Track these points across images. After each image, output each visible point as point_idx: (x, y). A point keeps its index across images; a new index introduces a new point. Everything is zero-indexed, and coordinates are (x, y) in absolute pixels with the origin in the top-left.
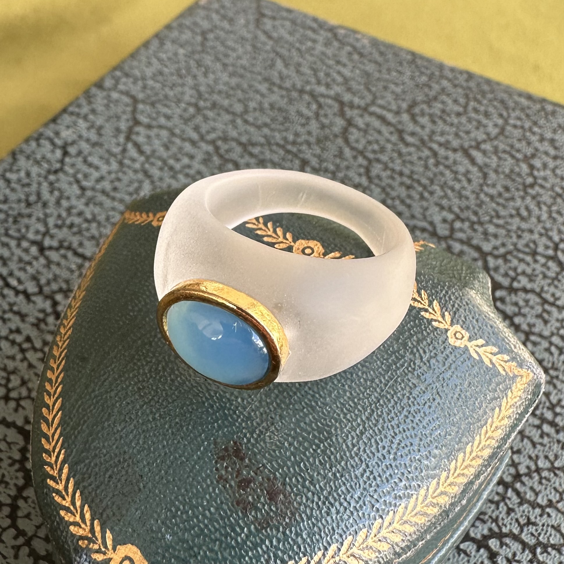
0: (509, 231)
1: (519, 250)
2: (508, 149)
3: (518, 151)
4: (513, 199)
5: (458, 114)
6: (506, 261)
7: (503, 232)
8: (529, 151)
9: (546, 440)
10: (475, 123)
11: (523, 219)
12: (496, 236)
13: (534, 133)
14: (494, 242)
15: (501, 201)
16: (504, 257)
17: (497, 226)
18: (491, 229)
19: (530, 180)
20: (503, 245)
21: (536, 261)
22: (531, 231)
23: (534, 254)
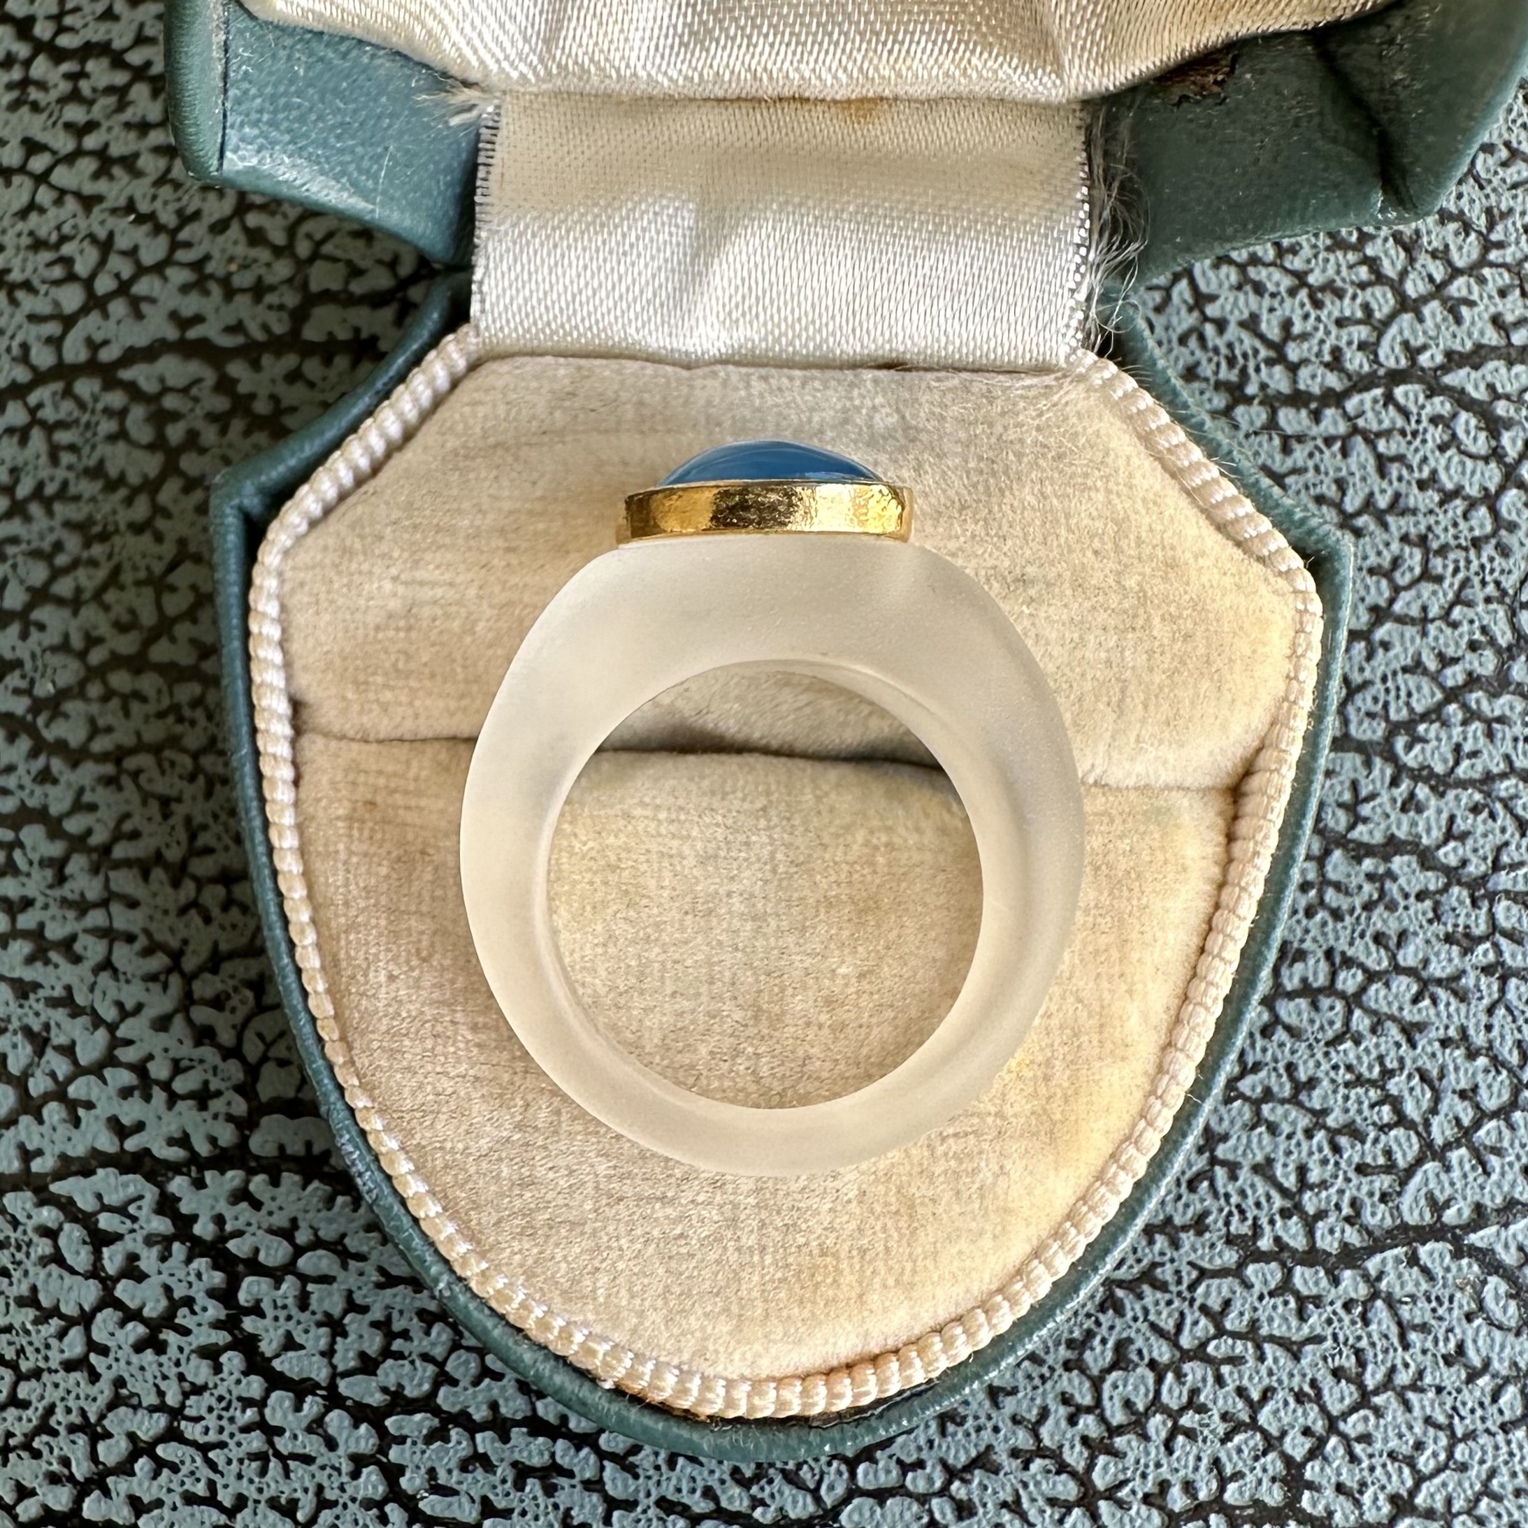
9: (1316, 1319)
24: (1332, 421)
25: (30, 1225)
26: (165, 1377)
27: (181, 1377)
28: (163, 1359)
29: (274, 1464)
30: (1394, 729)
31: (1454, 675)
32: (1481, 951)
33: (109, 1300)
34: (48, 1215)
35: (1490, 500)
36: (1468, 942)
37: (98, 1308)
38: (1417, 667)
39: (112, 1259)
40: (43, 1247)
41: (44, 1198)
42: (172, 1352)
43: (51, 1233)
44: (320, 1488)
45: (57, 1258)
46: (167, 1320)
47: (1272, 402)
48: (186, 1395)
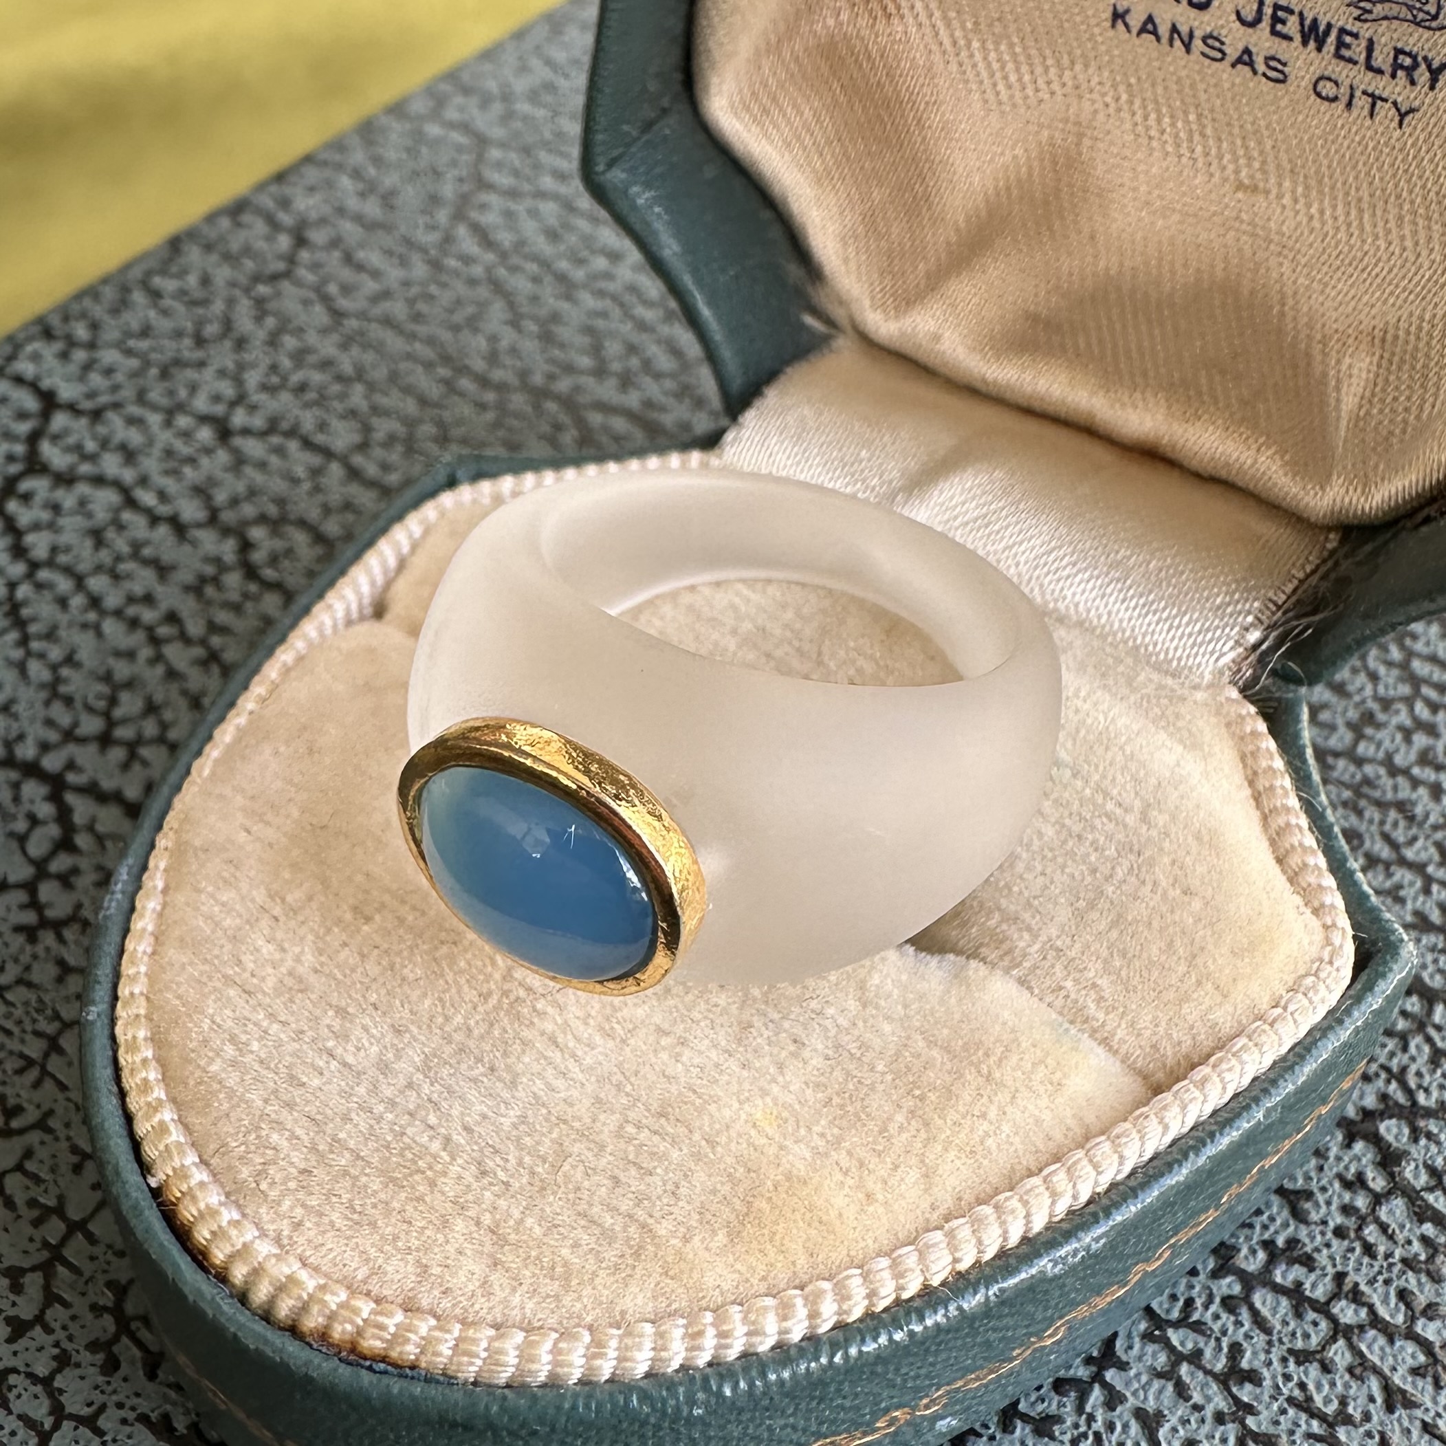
25: (26, 806)
26: (16, 961)
27: (28, 968)
28: (28, 948)
29: (34, 1073)
33: (30, 887)
34: (45, 810)
37: (18, 886)
39: (61, 863)
40: (21, 826)
41: (55, 797)
42: (40, 949)
43: (34, 821)
44: (50, 1113)
45: (22, 839)
46: (57, 926)
48: (20, 981)
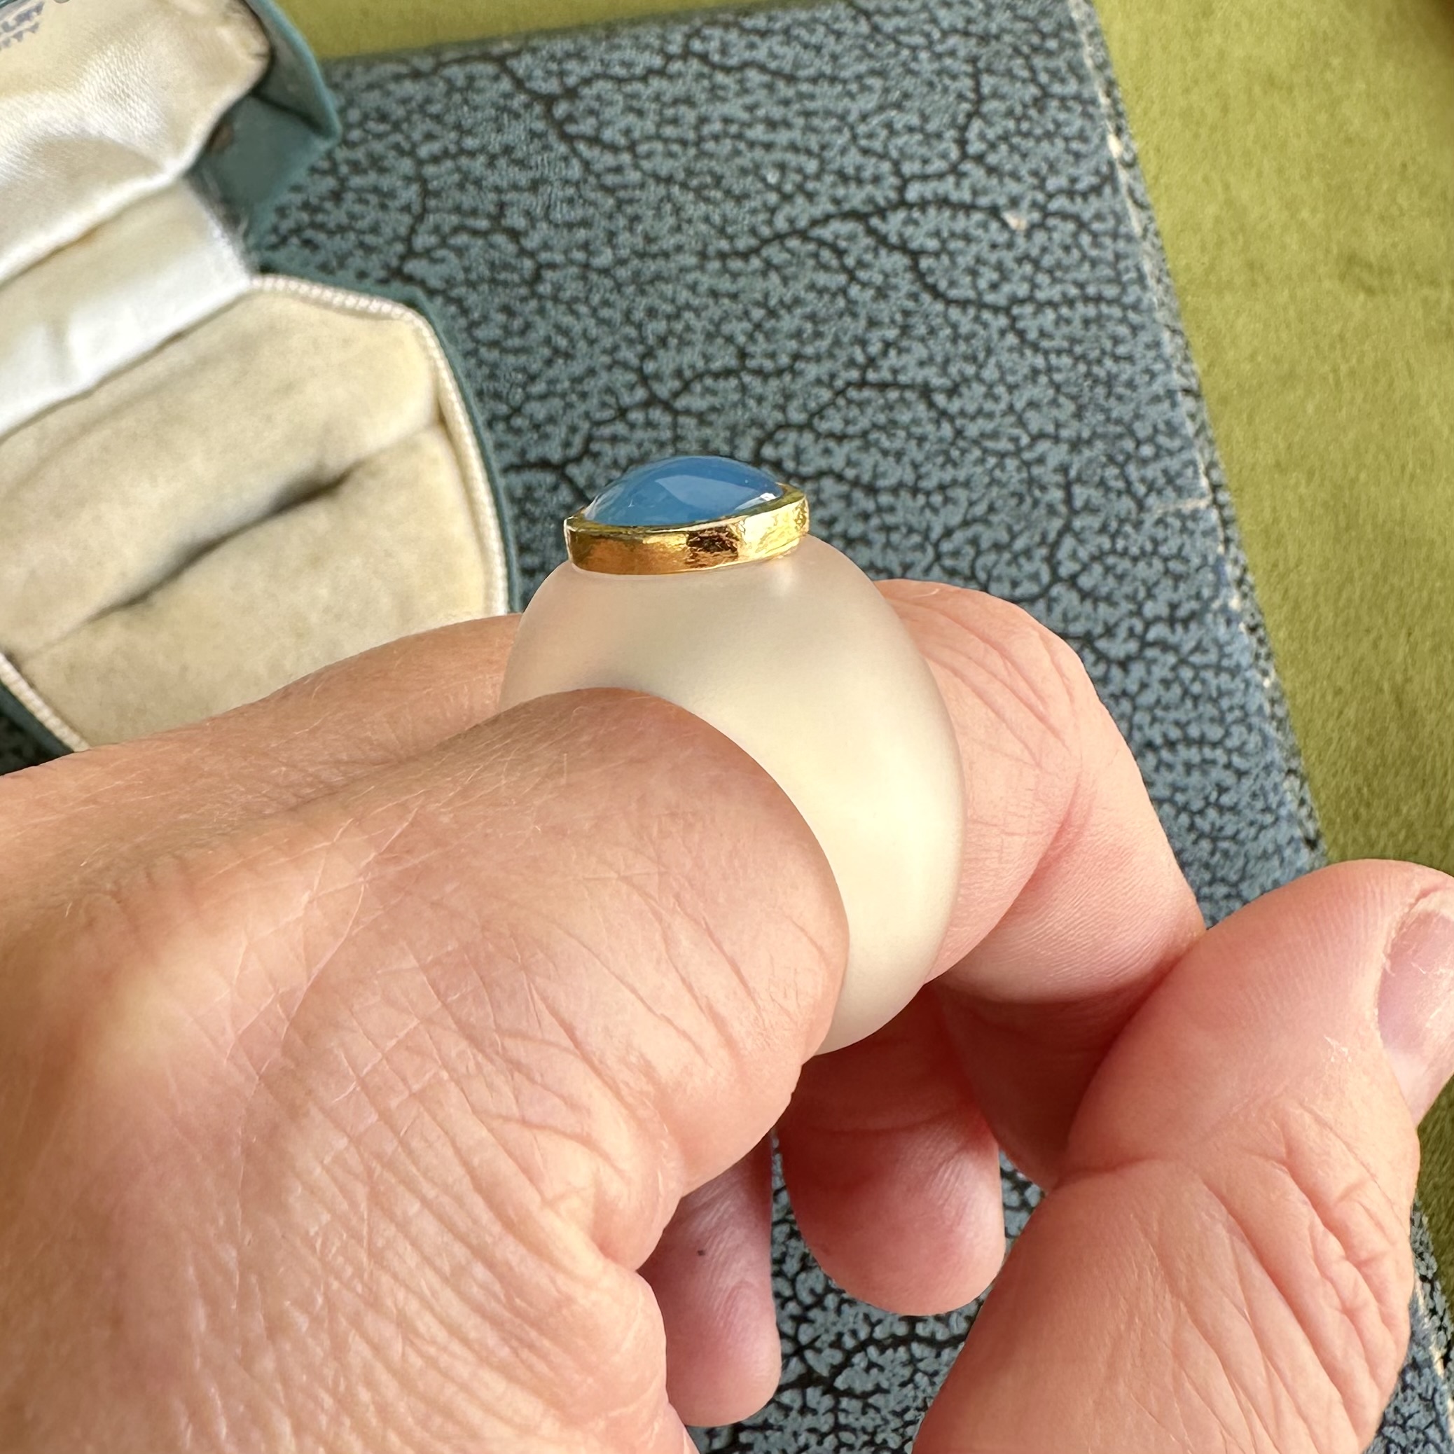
0: (563, 395)
1: (599, 424)
2: (454, 219)
3: (474, 212)
4: (528, 327)
5: (337, 196)
6: (596, 456)
7: (556, 403)
8: (488, 202)
10: (373, 199)
11: (568, 356)
12: (551, 420)
13: (472, 154)
14: (559, 432)
15: (515, 342)
16: (586, 452)
17: (543, 397)
18: (539, 410)
19: (528, 264)
20: (573, 429)
21: (632, 426)
22: (591, 372)
23: (622, 413)
24: (756, 263)
30: (812, 415)
31: (839, 383)
32: (875, 521)
35: (843, 291)
36: (866, 516)
38: (819, 382)
47: (722, 256)
